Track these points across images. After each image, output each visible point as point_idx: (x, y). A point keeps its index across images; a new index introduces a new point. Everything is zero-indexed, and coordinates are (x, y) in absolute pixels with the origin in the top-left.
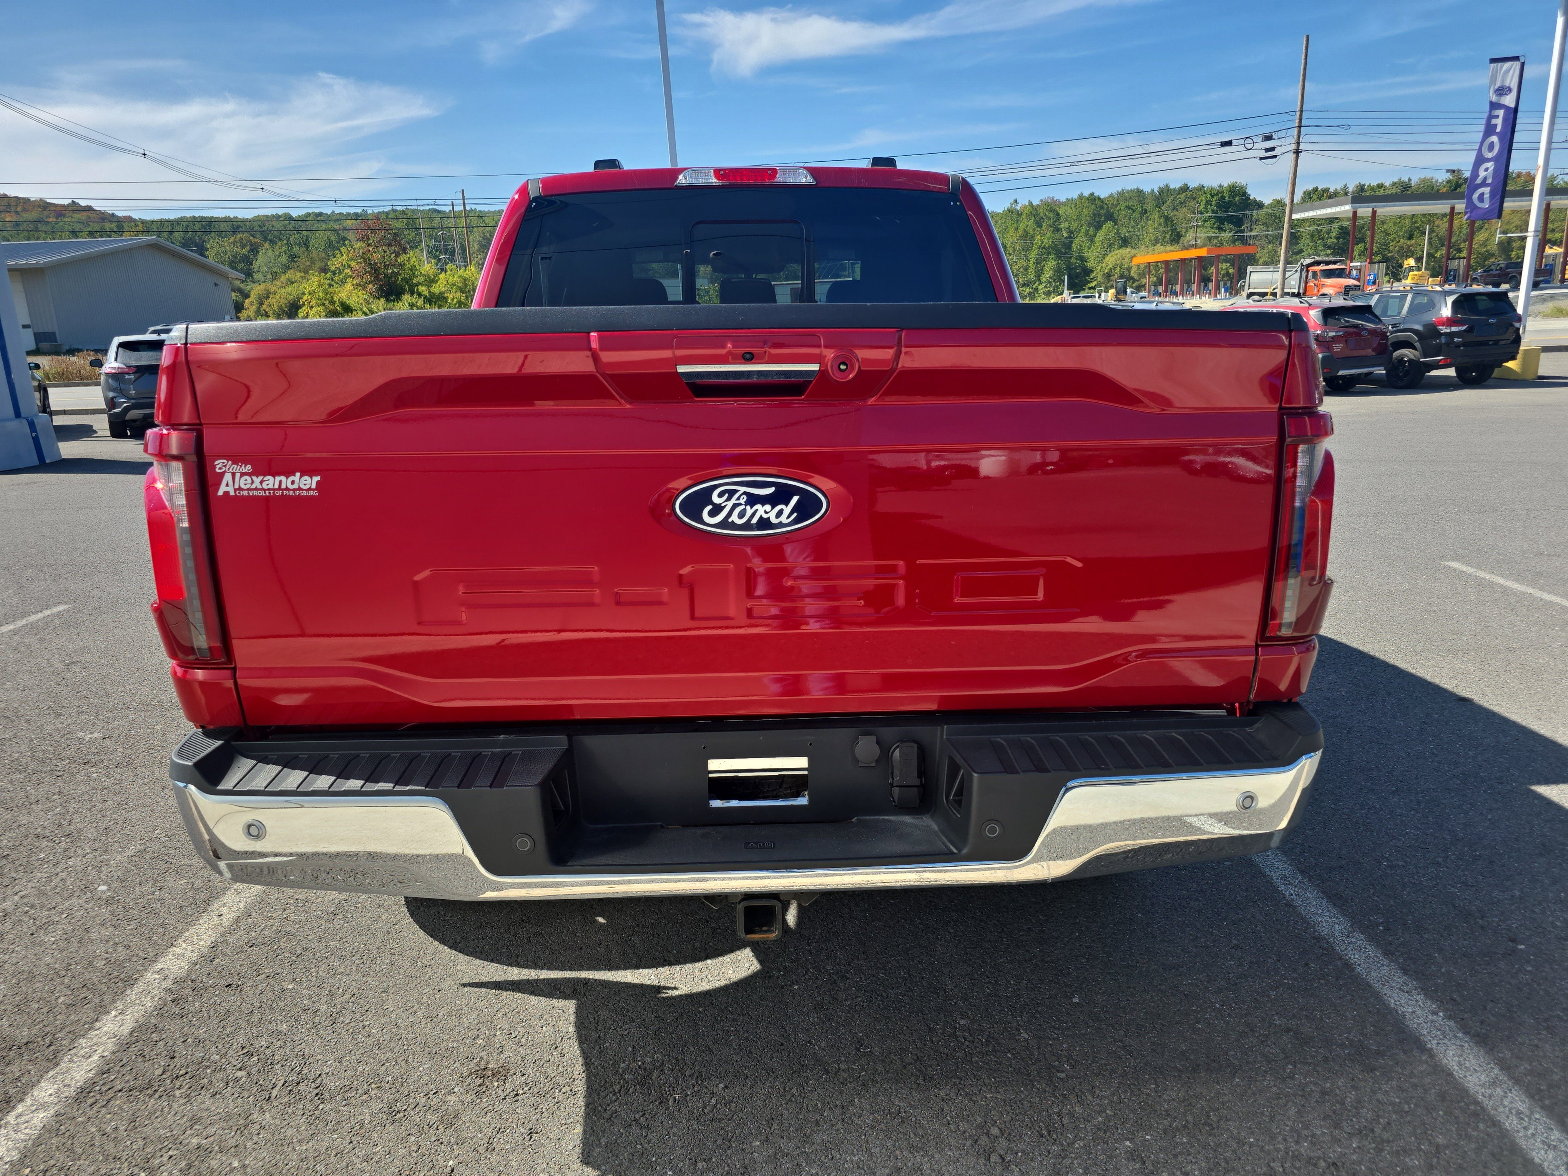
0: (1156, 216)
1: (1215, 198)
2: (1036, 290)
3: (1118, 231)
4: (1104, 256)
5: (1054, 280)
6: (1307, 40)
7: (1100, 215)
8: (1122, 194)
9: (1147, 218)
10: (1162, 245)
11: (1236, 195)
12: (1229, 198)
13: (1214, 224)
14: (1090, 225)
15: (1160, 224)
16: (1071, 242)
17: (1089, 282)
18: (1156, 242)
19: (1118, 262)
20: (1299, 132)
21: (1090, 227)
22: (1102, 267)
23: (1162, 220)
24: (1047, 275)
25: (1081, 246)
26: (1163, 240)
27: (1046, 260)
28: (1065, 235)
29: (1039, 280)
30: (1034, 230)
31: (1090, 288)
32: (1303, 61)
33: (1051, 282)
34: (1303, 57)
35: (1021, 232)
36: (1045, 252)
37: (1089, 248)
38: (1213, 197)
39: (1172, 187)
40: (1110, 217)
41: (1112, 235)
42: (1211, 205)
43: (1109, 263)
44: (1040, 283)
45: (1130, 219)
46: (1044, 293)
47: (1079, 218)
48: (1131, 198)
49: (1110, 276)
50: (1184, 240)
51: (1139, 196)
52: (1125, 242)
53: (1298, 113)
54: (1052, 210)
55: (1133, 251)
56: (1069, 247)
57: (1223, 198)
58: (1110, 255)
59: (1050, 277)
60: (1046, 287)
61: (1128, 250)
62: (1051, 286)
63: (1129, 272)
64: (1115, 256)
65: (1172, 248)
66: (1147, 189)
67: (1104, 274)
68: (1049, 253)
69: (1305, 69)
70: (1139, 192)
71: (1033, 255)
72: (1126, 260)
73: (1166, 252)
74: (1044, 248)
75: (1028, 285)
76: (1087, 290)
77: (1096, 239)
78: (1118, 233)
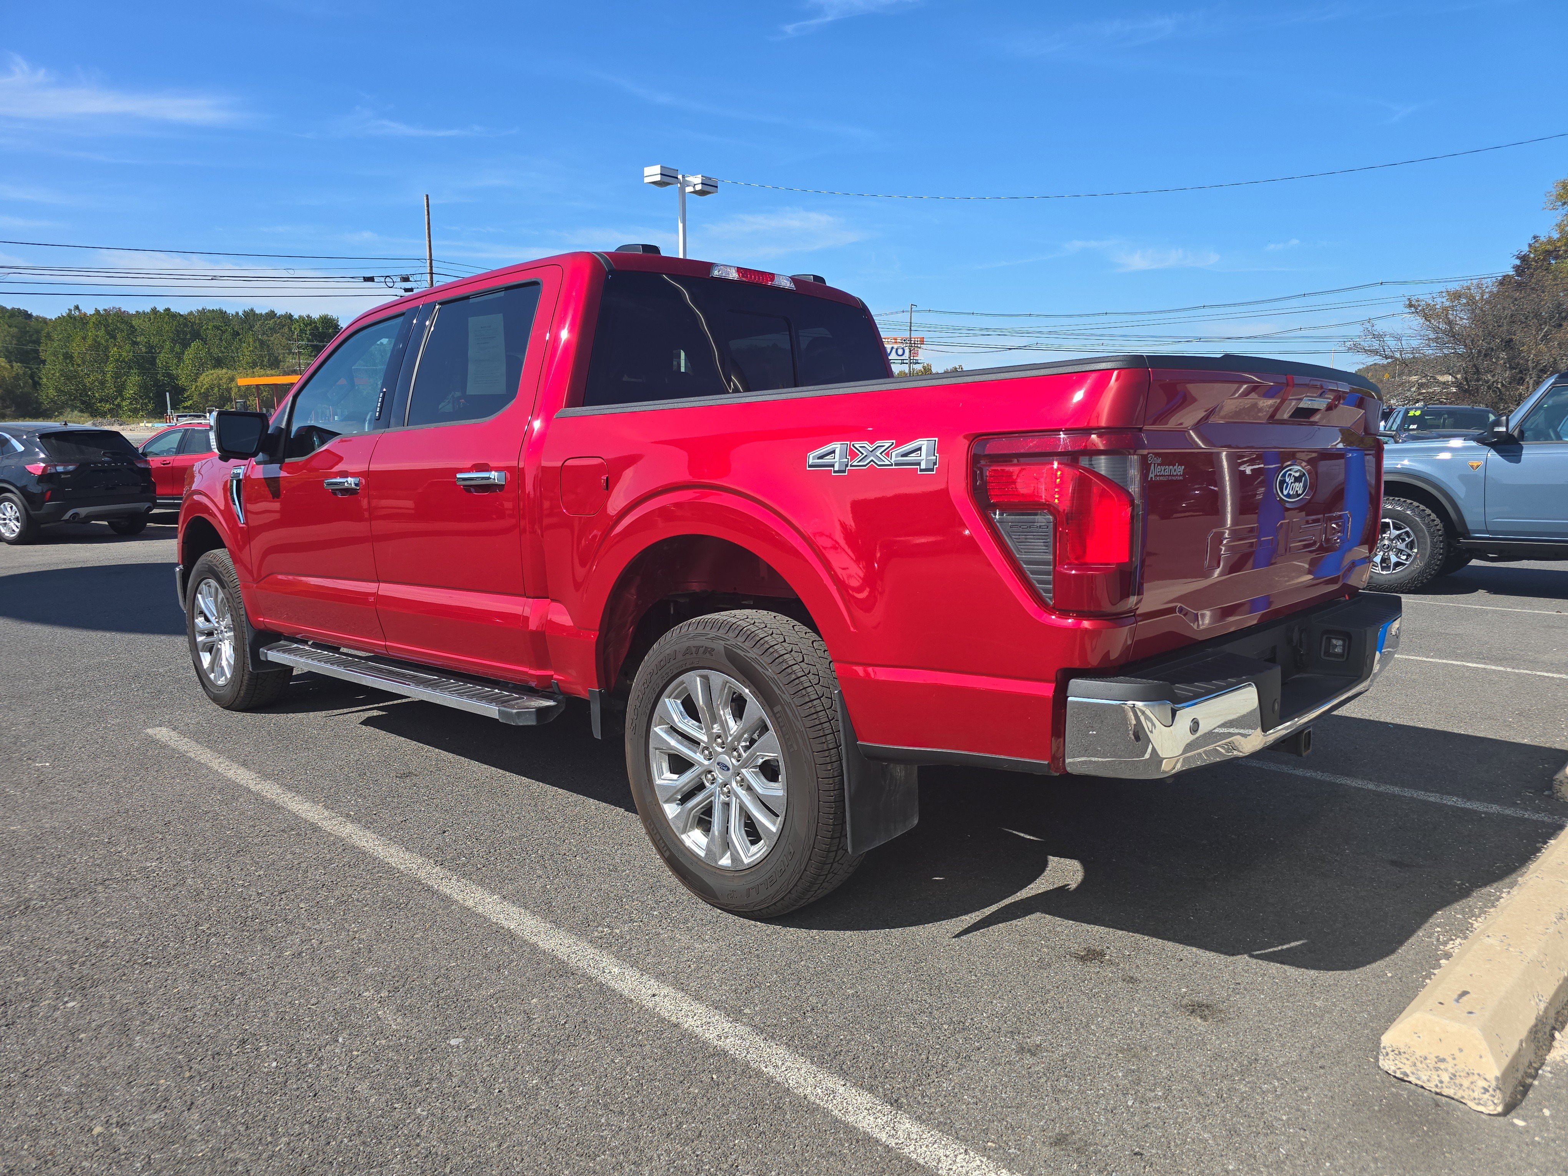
0: (251, 340)
1: (309, 328)
2: (119, 406)
3: (209, 350)
4: (197, 375)
5: (141, 397)
6: (428, 199)
7: (185, 333)
8: (203, 312)
9: (240, 340)
10: (261, 368)
11: (330, 327)
12: (323, 329)
13: (312, 352)
14: (174, 342)
15: (256, 348)
16: (154, 359)
17: (184, 402)
18: (254, 365)
19: (215, 382)
20: (432, 278)
21: (175, 345)
22: (197, 386)
23: (257, 344)
24: (129, 392)
25: (167, 363)
26: (261, 363)
27: (127, 374)
28: (144, 349)
29: (122, 396)
30: (107, 341)
31: (185, 408)
32: (426, 217)
33: (136, 399)
34: (426, 213)
35: (90, 342)
36: (124, 368)
37: (178, 366)
38: (306, 326)
39: (257, 312)
40: (196, 335)
41: (202, 354)
42: (306, 334)
43: (204, 382)
44: (123, 400)
45: (221, 339)
46: (130, 410)
47: (159, 332)
48: (214, 318)
49: (208, 396)
50: (284, 365)
51: (223, 317)
52: (219, 363)
53: (428, 261)
54: (123, 322)
55: (230, 373)
56: (153, 361)
57: (317, 328)
58: (204, 374)
59: (134, 393)
60: (131, 403)
61: (224, 371)
62: (137, 403)
63: (230, 394)
64: (211, 377)
65: (273, 372)
66: (231, 311)
67: (200, 394)
68: (130, 368)
69: (429, 223)
70: (222, 314)
71: (110, 368)
72: (224, 381)
73: (267, 376)
74: (123, 361)
75: (107, 401)
76: (181, 410)
77: (185, 357)
78: (209, 352)
